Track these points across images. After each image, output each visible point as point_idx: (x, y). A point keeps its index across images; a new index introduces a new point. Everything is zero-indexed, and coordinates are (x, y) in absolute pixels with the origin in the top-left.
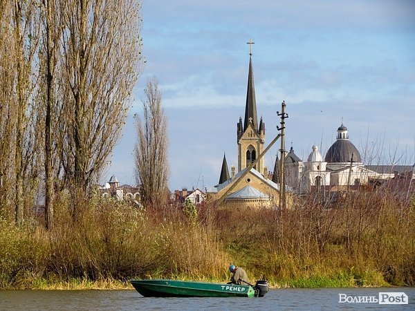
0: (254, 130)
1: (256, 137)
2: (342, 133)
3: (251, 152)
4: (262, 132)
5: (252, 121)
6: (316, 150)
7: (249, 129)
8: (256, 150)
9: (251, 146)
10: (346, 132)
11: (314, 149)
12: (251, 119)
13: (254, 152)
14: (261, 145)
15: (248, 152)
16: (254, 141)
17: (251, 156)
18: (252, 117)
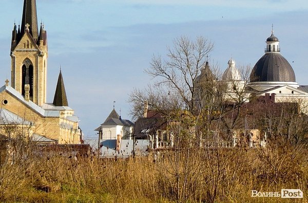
0: (32, 40)
1: (33, 48)
2: (272, 45)
3: (27, 67)
4: (42, 42)
5: (30, 28)
6: (233, 65)
7: (25, 38)
8: (34, 65)
9: (27, 60)
10: (276, 44)
11: (230, 64)
12: (27, 25)
13: (31, 67)
14: (39, 58)
15: (24, 67)
16: (31, 54)
17: (27, 71)
18: (30, 24)
